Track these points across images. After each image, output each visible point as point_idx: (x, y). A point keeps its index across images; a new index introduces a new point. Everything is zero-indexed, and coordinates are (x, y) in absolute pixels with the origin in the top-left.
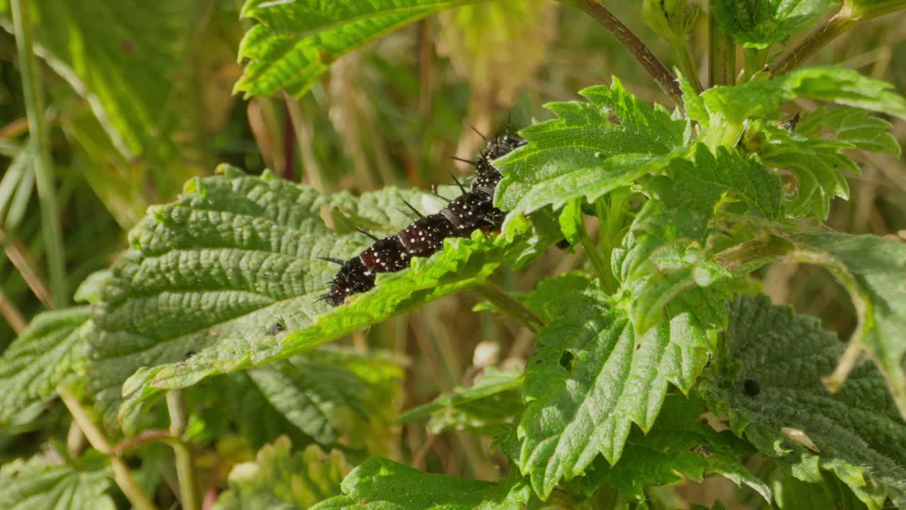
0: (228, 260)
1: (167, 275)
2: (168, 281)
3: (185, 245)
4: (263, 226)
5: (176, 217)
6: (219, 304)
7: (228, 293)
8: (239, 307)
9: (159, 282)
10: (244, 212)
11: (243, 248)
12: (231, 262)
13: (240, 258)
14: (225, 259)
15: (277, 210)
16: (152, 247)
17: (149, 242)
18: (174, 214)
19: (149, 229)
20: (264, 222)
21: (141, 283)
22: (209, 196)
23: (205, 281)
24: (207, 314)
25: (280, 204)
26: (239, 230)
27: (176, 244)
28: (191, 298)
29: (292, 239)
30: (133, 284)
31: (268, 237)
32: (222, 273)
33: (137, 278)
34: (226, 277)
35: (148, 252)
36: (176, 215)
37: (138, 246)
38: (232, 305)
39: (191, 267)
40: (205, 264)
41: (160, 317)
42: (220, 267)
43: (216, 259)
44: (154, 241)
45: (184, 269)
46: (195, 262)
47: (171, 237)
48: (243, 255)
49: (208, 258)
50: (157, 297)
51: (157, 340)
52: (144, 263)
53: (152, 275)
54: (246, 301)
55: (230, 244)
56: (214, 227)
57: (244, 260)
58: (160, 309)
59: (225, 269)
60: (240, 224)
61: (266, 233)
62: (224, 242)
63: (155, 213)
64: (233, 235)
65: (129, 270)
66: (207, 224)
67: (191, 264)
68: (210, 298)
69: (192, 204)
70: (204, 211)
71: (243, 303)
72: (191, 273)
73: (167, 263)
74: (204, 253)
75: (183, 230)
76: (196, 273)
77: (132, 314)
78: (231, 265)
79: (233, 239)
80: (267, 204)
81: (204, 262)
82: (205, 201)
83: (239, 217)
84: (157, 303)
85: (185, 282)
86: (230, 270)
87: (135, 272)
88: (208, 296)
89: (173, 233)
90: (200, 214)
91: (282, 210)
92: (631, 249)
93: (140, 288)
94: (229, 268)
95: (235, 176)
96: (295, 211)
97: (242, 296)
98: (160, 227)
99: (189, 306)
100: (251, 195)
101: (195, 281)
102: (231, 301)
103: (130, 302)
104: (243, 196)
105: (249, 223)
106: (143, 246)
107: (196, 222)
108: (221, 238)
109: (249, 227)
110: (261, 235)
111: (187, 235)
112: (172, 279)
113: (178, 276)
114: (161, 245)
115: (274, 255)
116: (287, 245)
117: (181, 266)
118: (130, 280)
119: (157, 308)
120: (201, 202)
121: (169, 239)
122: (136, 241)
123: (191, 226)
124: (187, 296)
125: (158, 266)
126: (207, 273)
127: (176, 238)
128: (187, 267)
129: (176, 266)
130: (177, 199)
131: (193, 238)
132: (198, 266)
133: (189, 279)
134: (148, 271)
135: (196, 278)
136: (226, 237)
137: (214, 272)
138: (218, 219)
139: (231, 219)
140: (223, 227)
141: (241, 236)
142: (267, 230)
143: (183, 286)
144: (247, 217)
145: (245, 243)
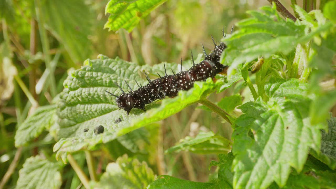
0: (101, 91)
1: (78, 98)
2: (79, 100)
3: (84, 86)
5: (80, 75)
6: (98, 109)
7: (101, 104)
8: (106, 110)
9: (76, 101)
10: (107, 72)
11: (106, 86)
12: (102, 92)
14: (100, 91)
15: (120, 71)
16: (72, 87)
17: (71, 85)
19: (71, 80)
20: (115, 76)
21: (70, 101)
22: (93, 66)
23: (92, 100)
24: (94, 113)
25: (122, 69)
26: (105, 79)
27: (81, 86)
28: (88, 106)
30: (66, 101)
31: (117, 82)
32: (99, 97)
33: (68, 99)
34: (100, 98)
35: (71, 89)
36: (80, 74)
37: (67, 87)
38: (103, 109)
39: (87, 95)
40: (92, 93)
41: (77, 114)
42: (98, 94)
43: (96, 91)
44: (73, 85)
45: (84, 95)
46: (88, 92)
48: (107, 89)
49: (93, 91)
50: (76, 106)
51: (77, 122)
52: (70, 93)
53: (73, 98)
54: (109, 108)
55: (102, 85)
56: (95, 78)
58: (77, 111)
59: (100, 95)
60: (105, 77)
62: (99, 84)
63: (72, 73)
64: (102, 81)
65: (65, 96)
66: (92, 77)
67: (87, 93)
68: (95, 107)
69: (87, 70)
70: (91, 72)
71: (107, 108)
72: (87, 97)
73: (78, 93)
74: (92, 89)
75: (83, 80)
76: (89, 97)
77: (67, 112)
78: (102, 94)
79: (102, 83)
80: (117, 69)
82: (92, 68)
83: (105, 74)
84: (76, 109)
85: (85, 100)
86: (102, 95)
87: (67, 97)
88: (94, 106)
89: (79, 81)
91: (123, 71)
93: (69, 103)
95: (104, 58)
96: (127, 72)
97: (107, 106)
98: (75, 79)
99: (87, 110)
100: (110, 66)
101: (88, 100)
102: (103, 108)
103: (67, 108)
104: (107, 66)
105: (109, 76)
106: (69, 87)
107: (88, 77)
108: (98, 83)
109: (109, 78)
110: (114, 81)
111: (85, 82)
112: (80, 99)
113: (82, 98)
114: (75, 86)
116: (124, 85)
117: (83, 94)
118: (66, 100)
119: (76, 111)
120: (90, 69)
121: (78, 84)
122: (66, 85)
123: (86, 78)
124: (86, 105)
125: (75, 94)
126: (93, 97)
127: (80, 83)
128: (85, 94)
129: (81, 94)
130: (81, 68)
131: (87, 83)
132: (89, 94)
133: (87, 99)
134: (71, 96)
136: (100, 82)
137: (95, 96)
138: (97, 75)
139: (102, 75)
140: (99, 78)
141: (106, 82)
142: (116, 79)
143: (84, 102)
144: (108, 74)
145: (107, 84)
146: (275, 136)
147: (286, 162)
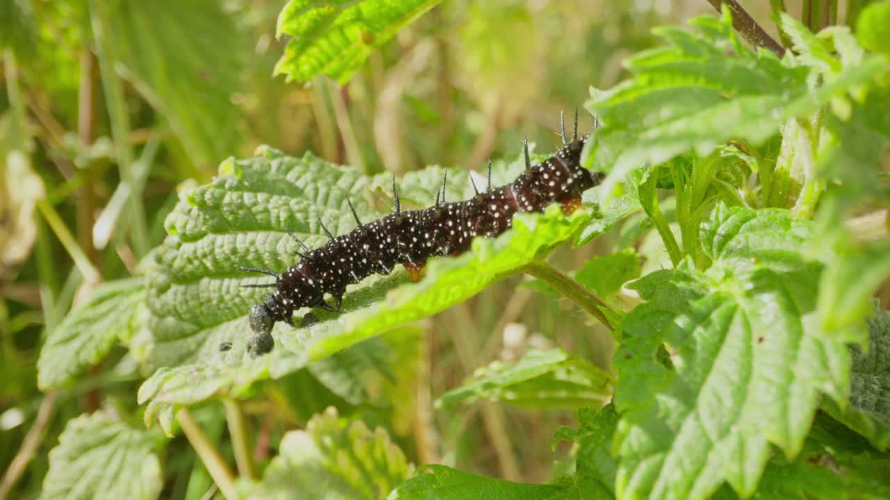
0: (264, 243)
1: (204, 261)
2: (206, 268)
3: (220, 229)
4: (302, 206)
5: (209, 199)
9: (197, 268)
10: (282, 193)
11: (280, 230)
12: (267, 245)
13: (277, 241)
14: (261, 242)
15: (316, 191)
16: (188, 233)
17: (185, 227)
18: (208, 196)
19: (185, 214)
20: (302, 202)
21: (182, 269)
22: (244, 177)
25: (320, 184)
26: (276, 211)
27: (212, 228)
28: (230, 284)
29: (332, 219)
30: (173, 271)
31: (307, 218)
32: (259, 258)
33: (177, 264)
34: (264, 261)
35: (186, 238)
36: (210, 197)
37: (174, 231)
39: (227, 252)
40: (241, 249)
41: (201, 304)
42: (257, 251)
43: (252, 243)
44: (189, 226)
45: (220, 254)
46: (231, 246)
47: (205, 221)
48: (280, 238)
49: (244, 242)
50: (198, 283)
51: (201, 326)
52: (182, 248)
53: (190, 261)
55: (267, 227)
56: (249, 208)
57: (281, 243)
58: (201, 295)
59: (262, 253)
60: (276, 205)
61: (304, 214)
62: (260, 224)
63: (189, 195)
64: (269, 216)
65: (168, 257)
66: (241, 206)
67: (227, 249)
69: (227, 186)
70: (240, 193)
72: (228, 259)
73: (203, 248)
74: (240, 236)
75: (217, 213)
76: (233, 258)
77: (175, 300)
78: (267, 249)
79: (269, 222)
80: (307, 184)
81: (241, 247)
82: (240, 182)
83: (275, 198)
84: (197, 290)
85: (222, 268)
86: (267, 254)
87: (175, 259)
89: (207, 217)
90: (235, 195)
91: (323, 190)
92: (723, 222)
93: (180, 274)
94: (265, 252)
95: (274, 156)
96: (335, 193)
98: (195, 211)
99: (228, 292)
100: (290, 177)
101: (231, 265)
103: (174, 288)
104: (282, 176)
105: (286, 204)
106: (180, 231)
107: (230, 204)
108: (256, 220)
109: (286, 207)
110: (299, 216)
111: (222, 218)
112: (209, 265)
113: (215, 261)
114: (196, 230)
115: (313, 237)
117: (217, 251)
118: (170, 266)
119: (198, 295)
120: (235, 183)
121: (204, 224)
122: (173, 227)
123: (225, 209)
124: (226, 281)
125: (195, 252)
126: (243, 258)
127: (210, 222)
128: (223, 252)
129: (212, 251)
130: (212, 181)
131: (228, 222)
132: (234, 251)
133: (227, 264)
134: (185, 256)
135: (233, 263)
136: (262, 220)
137: (250, 257)
138: (253, 200)
139: (268, 201)
140: (260, 208)
141: (278, 217)
142: (305, 211)
143: (220, 272)
144: (284, 198)
145: (283, 225)
146: (726, 363)
147: (757, 432)
